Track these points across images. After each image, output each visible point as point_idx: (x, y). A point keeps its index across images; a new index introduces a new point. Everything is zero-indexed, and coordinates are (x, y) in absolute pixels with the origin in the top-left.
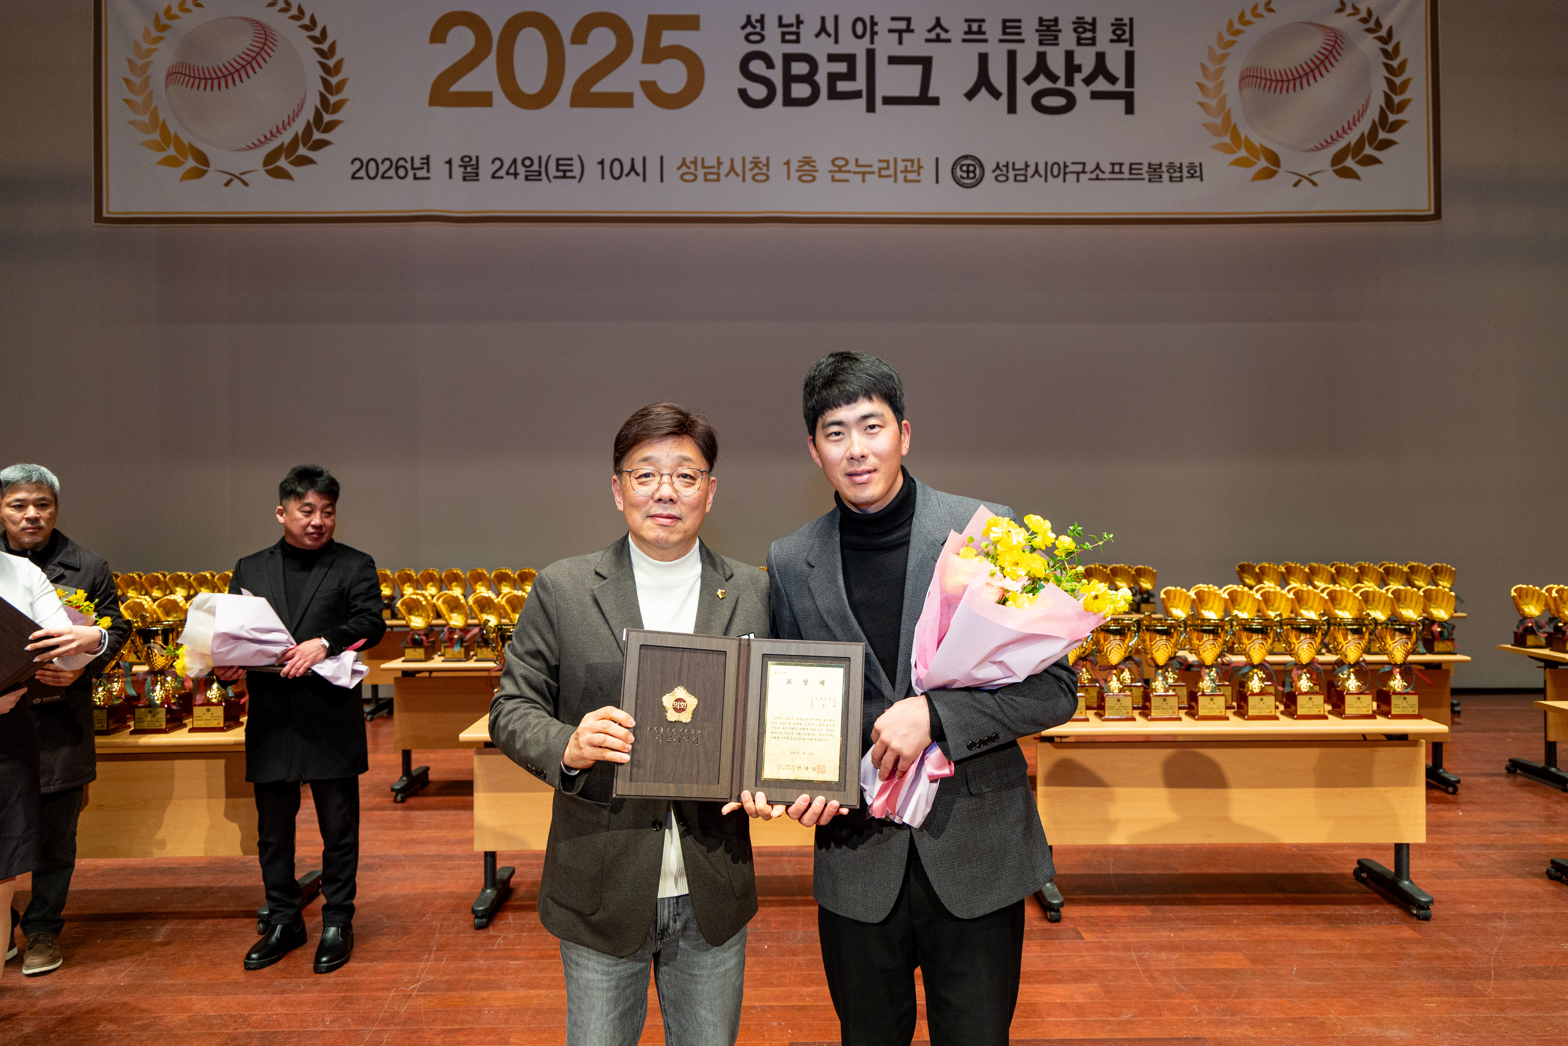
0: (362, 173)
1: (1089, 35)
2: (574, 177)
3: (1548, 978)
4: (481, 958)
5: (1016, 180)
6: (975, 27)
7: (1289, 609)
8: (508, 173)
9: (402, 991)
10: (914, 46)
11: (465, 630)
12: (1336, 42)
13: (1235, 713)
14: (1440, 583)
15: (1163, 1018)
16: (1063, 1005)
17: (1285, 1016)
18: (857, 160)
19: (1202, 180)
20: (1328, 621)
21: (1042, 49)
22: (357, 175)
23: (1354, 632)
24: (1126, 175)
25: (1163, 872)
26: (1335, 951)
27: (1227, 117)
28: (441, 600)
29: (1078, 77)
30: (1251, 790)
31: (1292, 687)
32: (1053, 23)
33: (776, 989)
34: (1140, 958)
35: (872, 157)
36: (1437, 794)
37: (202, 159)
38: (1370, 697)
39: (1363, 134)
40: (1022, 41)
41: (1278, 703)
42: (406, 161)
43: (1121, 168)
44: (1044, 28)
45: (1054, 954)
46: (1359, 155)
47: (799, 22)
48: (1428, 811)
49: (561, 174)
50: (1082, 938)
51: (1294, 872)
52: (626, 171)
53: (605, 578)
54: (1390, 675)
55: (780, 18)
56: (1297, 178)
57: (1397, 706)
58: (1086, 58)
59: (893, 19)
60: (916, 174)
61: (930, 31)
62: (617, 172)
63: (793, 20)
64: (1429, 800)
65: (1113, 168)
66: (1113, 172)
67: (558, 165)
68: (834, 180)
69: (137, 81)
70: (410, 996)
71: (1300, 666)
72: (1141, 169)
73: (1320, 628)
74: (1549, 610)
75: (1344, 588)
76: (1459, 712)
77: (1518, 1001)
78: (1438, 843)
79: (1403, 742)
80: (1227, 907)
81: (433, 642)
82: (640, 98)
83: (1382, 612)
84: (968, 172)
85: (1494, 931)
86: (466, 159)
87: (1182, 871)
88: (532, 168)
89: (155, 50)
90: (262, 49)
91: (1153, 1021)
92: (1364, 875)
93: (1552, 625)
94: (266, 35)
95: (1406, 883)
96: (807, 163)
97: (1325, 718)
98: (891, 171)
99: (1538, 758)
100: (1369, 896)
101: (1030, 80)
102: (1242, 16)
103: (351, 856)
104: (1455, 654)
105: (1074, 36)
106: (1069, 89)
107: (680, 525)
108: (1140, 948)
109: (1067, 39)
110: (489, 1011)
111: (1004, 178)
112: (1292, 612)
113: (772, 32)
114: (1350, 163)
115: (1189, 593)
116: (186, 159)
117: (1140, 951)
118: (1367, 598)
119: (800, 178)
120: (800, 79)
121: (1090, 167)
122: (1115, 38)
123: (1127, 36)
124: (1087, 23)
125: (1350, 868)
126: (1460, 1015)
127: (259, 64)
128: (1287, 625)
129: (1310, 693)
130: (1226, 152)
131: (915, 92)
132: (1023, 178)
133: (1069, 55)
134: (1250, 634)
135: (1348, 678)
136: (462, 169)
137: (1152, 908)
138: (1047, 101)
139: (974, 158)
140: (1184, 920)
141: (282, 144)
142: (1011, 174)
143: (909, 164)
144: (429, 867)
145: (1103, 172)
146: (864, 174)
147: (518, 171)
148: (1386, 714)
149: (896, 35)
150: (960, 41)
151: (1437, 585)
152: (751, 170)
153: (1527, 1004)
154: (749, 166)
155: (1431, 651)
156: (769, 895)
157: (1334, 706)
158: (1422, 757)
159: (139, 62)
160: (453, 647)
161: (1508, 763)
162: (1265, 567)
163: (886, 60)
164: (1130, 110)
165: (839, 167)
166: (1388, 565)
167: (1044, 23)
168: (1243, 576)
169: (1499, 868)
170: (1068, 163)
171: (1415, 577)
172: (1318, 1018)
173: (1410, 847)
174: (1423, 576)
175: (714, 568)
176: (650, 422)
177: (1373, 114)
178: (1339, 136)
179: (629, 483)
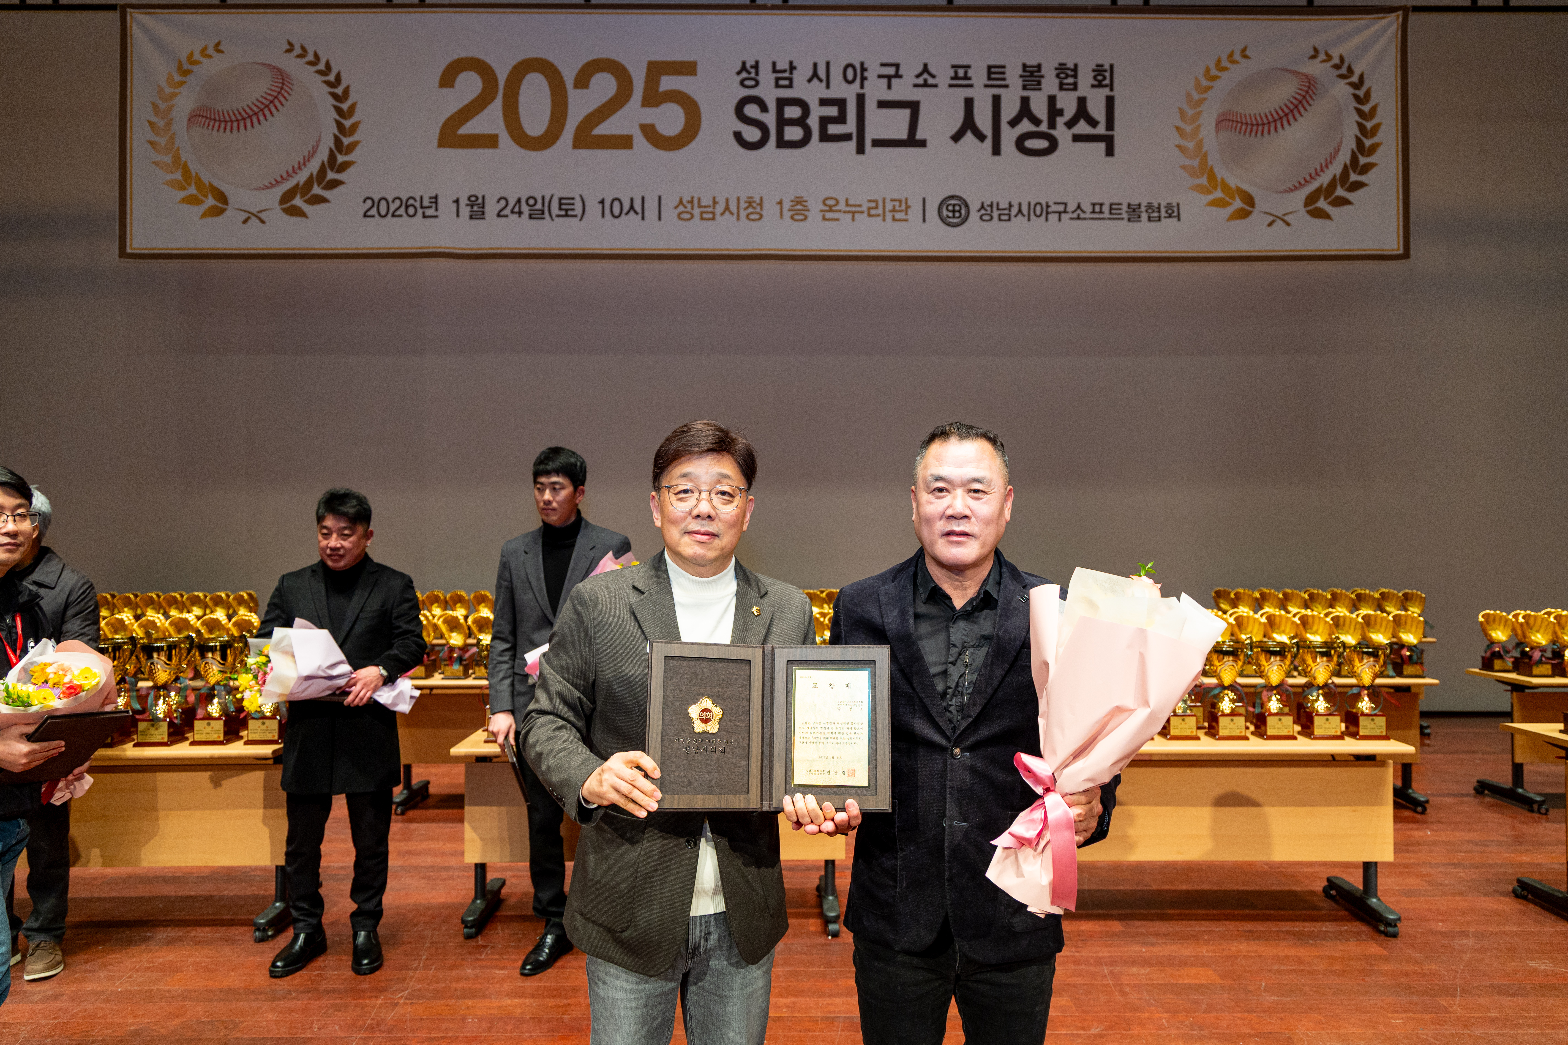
0: (374, 212)
1: (1070, 80)
2: (575, 216)
3: (1512, 995)
4: (469, 967)
5: (1000, 220)
6: (961, 73)
7: (1262, 633)
8: (512, 212)
9: (390, 999)
10: (903, 90)
11: (465, 648)
12: (1309, 88)
13: (1206, 734)
14: (1411, 609)
15: (1132, 1032)
17: (1253, 1032)
18: (847, 200)
19: (1179, 219)
20: (1297, 644)
21: (1026, 93)
22: (369, 213)
23: (1323, 654)
24: (1107, 215)
25: (1136, 888)
26: (1302, 967)
27: (1204, 159)
28: (441, 620)
29: (1060, 121)
30: (1222, 808)
31: (1262, 708)
32: (1035, 69)
34: (1111, 973)
35: (860, 197)
36: (1406, 813)
37: (222, 198)
38: (1338, 718)
39: (1334, 177)
40: (1006, 86)
41: (1248, 724)
42: (415, 200)
43: (1101, 209)
44: (1028, 74)
46: (1331, 196)
47: (792, 68)
48: (1396, 830)
49: (563, 213)
51: (1264, 889)
52: (625, 210)
53: (643, 593)
54: (1358, 697)
55: (774, 64)
56: (1271, 218)
57: (1365, 727)
58: (1068, 103)
59: (883, 65)
60: (903, 213)
61: (918, 76)
62: (616, 211)
63: (786, 67)
64: (1397, 819)
65: (1094, 208)
66: (1093, 212)
67: (560, 204)
68: (824, 219)
69: (161, 123)
70: (397, 1004)
71: (1269, 688)
72: (1120, 209)
73: (1289, 651)
74: (1516, 635)
75: (1315, 613)
76: (1429, 735)
77: (1483, 1018)
78: (1407, 861)
79: (1371, 762)
81: (434, 661)
82: (639, 140)
83: (1352, 636)
84: (954, 211)
85: (1460, 948)
86: (473, 199)
87: (1155, 887)
88: (536, 207)
89: (178, 93)
90: (279, 93)
91: (1123, 1035)
92: (1333, 892)
93: (1519, 650)
94: (283, 80)
95: (1374, 900)
96: (799, 203)
97: (1295, 738)
98: (880, 211)
99: (1505, 779)
100: (1338, 913)
101: (1013, 123)
102: (1218, 62)
104: (1424, 677)
105: (1057, 81)
106: (1052, 132)
107: (717, 542)
108: (1111, 962)
109: (1050, 84)
110: (473, 1019)
111: (988, 218)
112: (1265, 636)
113: (766, 77)
114: (1322, 204)
116: (207, 197)
117: (1112, 966)
118: (1337, 623)
119: (792, 217)
120: (792, 122)
121: (1071, 207)
122: (1096, 83)
123: (1107, 82)
124: (1068, 69)
125: (1319, 886)
126: (1426, 1031)
127: (276, 108)
128: (1257, 647)
129: (1280, 714)
130: (1204, 194)
131: (903, 135)
132: (1006, 217)
133: (1052, 100)
134: (1221, 656)
135: (1317, 700)
136: (469, 208)
137: (1124, 923)
138: (1030, 144)
139: (960, 198)
140: (1157, 935)
141: (298, 184)
142: (996, 214)
143: (897, 204)
144: (424, 878)
145: (1084, 212)
146: (853, 213)
147: (522, 210)
148: (1354, 735)
149: (885, 81)
150: (946, 86)
151: (1406, 610)
152: (745, 209)
153: (1492, 1021)
154: (743, 205)
155: (1400, 674)
157: (1304, 727)
158: (1389, 777)
159: (163, 106)
160: (452, 665)
161: (1476, 784)
162: (1240, 593)
163: (875, 104)
164: (1110, 152)
165: (830, 207)
166: (1359, 591)
167: (1028, 69)
168: (1221, 601)
169: (1465, 886)
170: (1050, 204)
171: (1385, 603)
172: (1285, 1034)
173: (1378, 865)
174: (1394, 603)
175: (749, 585)
176: (690, 438)
177: (1344, 157)
178: (1312, 178)
179: (667, 499)
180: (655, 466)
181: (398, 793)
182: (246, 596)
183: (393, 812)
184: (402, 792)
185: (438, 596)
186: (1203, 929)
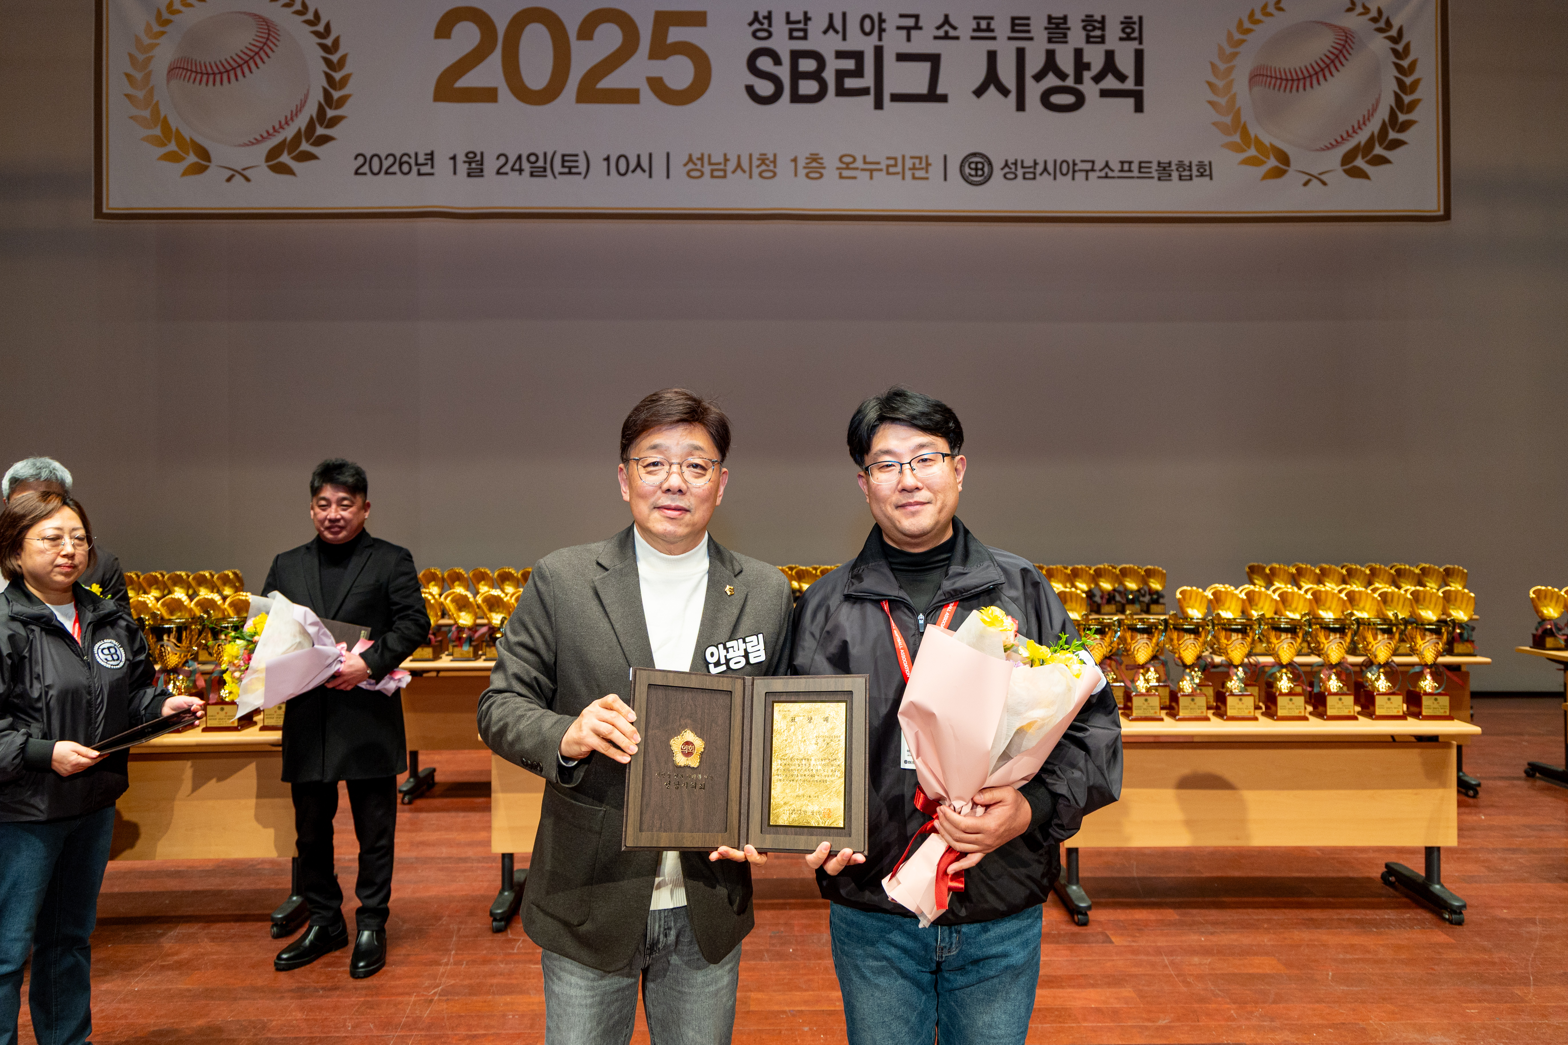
0: (365, 169)
1: (1098, 33)
2: (579, 174)
4: (501, 962)
5: (1024, 178)
6: (983, 24)
8: (513, 169)
9: (423, 995)
10: (922, 43)
11: (474, 628)
12: (1346, 41)
13: (1263, 714)
15: (1201, 1024)
16: (1098, 1010)
17: (1325, 1022)
18: (864, 157)
19: (1211, 179)
20: (1355, 621)
21: (1051, 46)
22: (361, 171)
23: (1384, 631)
24: (1136, 173)
25: (1187, 875)
26: (1368, 956)
27: (1237, 115)
28: (449, 598)
29: (1087, 75)
30: (1279, 792)
31: (1321, 688)
32: (1061, 21)
33: (804, 993)
34: (1172, 963)
35: (879, 154)
36: (1463, 799)
37: (204, 154)
38: (1399, 698)
39: (1373, 134)
40: (1031, 39)
42: (410, 157)
43: (1130, 167)
44: (1053, 26)
45: (1085, 958)
46: (1368, 154)
47: (807, 19)
49: (566, 170)
50: (1111, 942)
51: (1320, 876)
52: (632, 167)
53: (607, 570)
54: (1420, 676)
55: (788, 15)
56: (1307, 177)
57: (1428, 707)
58: (1095, 56)
59: (902, 16)
60: (924, 171)
61: (938, 28)
62: (623, 168)
63: (801, 17)
64: (1459, 804)
65: (1122, 167)
66: (1122, 170)
67: (563, 161)
68: (841, 177)
69: (138, 76)
70: (431, 1001)
71: (1329, 667)
72: (1150, 168)
73: (1349, 628)
75: (1362, 589)
77: (1561, 1007)
78: (1467, 846)
79: (1433, 744)
80: (1256, 911)
81: (441, 641)
82: (647, 94)
84: (976, 169)
85: (1528, 935)
86: (471, 155)
87: (1207, 874)
88: (538, 164)
89: (157, 45)
90: (265, 44)
91: (1192, 1027)
92: (1392, 879)
94: (269, 30)
95: (1438, 887)
96: (815, 160)
97: (1355, 718)
98: (899, 169)
99: (1558, 762)
100: (1399, 900)
101: (1038, 77)
102: (1252, 14)
103: (387, 859)
104: (1475, 656)
105: (1083, 34)
106: (1078, 87)
107: (688, 516)
108: (1171, 952)
109: (1076, 36)
110: (513, 1016)
111: (1012, 176)
113: (780, 28)
114: (1360, 162)
115: (1206, 594)
116: (188, 154)
117: (1172, 956)
118: (1386, 599)
119: (807, 175)
120: (807, 76)
121: (1099, 165)
122: (1124, 36)
123: (1136, 34)
124: (1096, 21)
125: (1377, 872)
126: (1503, 1021)
127: (262, 59)
128: (1316, 624)
129: (1340, 693)
130: (1237, 152)
131: (924, 89)
132: (1031, 176)
133: (1079, 53)
134: (1278, 633)
136: (467, 165)
137: (1179, 911)
138: (1056, 99)
139: (982, 155)
140: (1215, 923)
141: (285, 140)
142: (1020, 172)
143: (917, 161)
144: (441, 870)
145: (1112, 171)
146: (871, 171)
147: (523, 167)
148: (1417, 715)
149: (904, 32)
150: (969, 38)
151: (1450, 586)
152: (758, 166)
154: (756, 163)
155: (1453, 653)
156: (791, 897)
157: (1364, 707)
158: (1453, 759)
159: (141, 57)
160: (461, 646)
161: (1527, 766)
162: (1275, 568)
163: (894, 57)
164: (1139, 108)
165: (846, 164)
166: (1399, 566)
167: (1053, 21)
168: (1255, 576)
169: (1527, 872)
170: (1077, 161)
171: (1426, 579)
172: (1358, 1024)
173: (1442, 852)
174: (1434, 578)
175: (723, 561)
176: (660, 408)
177: (1383, 114)
178: (1349, 135)
179: (636, 472)
180: (623, 437)
181: (403, 780)
182: (231, 576)
183: (399, 801)
184: (408, 779)
185: (435, 573)
186: (1260, 917)
